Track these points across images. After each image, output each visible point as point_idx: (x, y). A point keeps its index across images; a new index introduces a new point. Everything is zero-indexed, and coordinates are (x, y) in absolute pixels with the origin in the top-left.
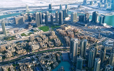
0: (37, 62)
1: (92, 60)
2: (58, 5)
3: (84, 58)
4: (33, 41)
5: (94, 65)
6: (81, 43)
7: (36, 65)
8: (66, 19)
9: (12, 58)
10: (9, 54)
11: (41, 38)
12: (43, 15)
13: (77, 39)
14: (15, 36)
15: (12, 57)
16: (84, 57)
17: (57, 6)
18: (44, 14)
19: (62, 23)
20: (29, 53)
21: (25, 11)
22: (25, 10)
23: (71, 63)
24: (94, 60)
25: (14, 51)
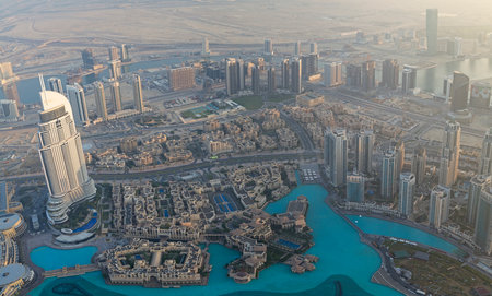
0: (223, 183)
1: (391, 180)
2: (292, 44)
3: (369, 176)
4: (215, 131)
5: (398, 191)
6: (355, 141)
7: (218, 190)
8: (311, 78)
9: (152, 169)
10: (144, 158)
11: (239, 125)
12: (246, 68)
13: (344, 131)
14: (165, 117)
15: (151, 164)
16: (367, 173)
17: (287, 45)
18: (251, 65)
19: (301, 89)
20: (199, 161)
21: (198, 54)
22: (199, 50)
23: (330, 189)
24: (398, 179)
25: (160, 151)
